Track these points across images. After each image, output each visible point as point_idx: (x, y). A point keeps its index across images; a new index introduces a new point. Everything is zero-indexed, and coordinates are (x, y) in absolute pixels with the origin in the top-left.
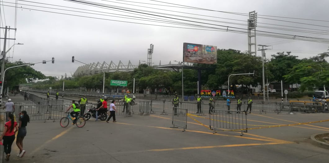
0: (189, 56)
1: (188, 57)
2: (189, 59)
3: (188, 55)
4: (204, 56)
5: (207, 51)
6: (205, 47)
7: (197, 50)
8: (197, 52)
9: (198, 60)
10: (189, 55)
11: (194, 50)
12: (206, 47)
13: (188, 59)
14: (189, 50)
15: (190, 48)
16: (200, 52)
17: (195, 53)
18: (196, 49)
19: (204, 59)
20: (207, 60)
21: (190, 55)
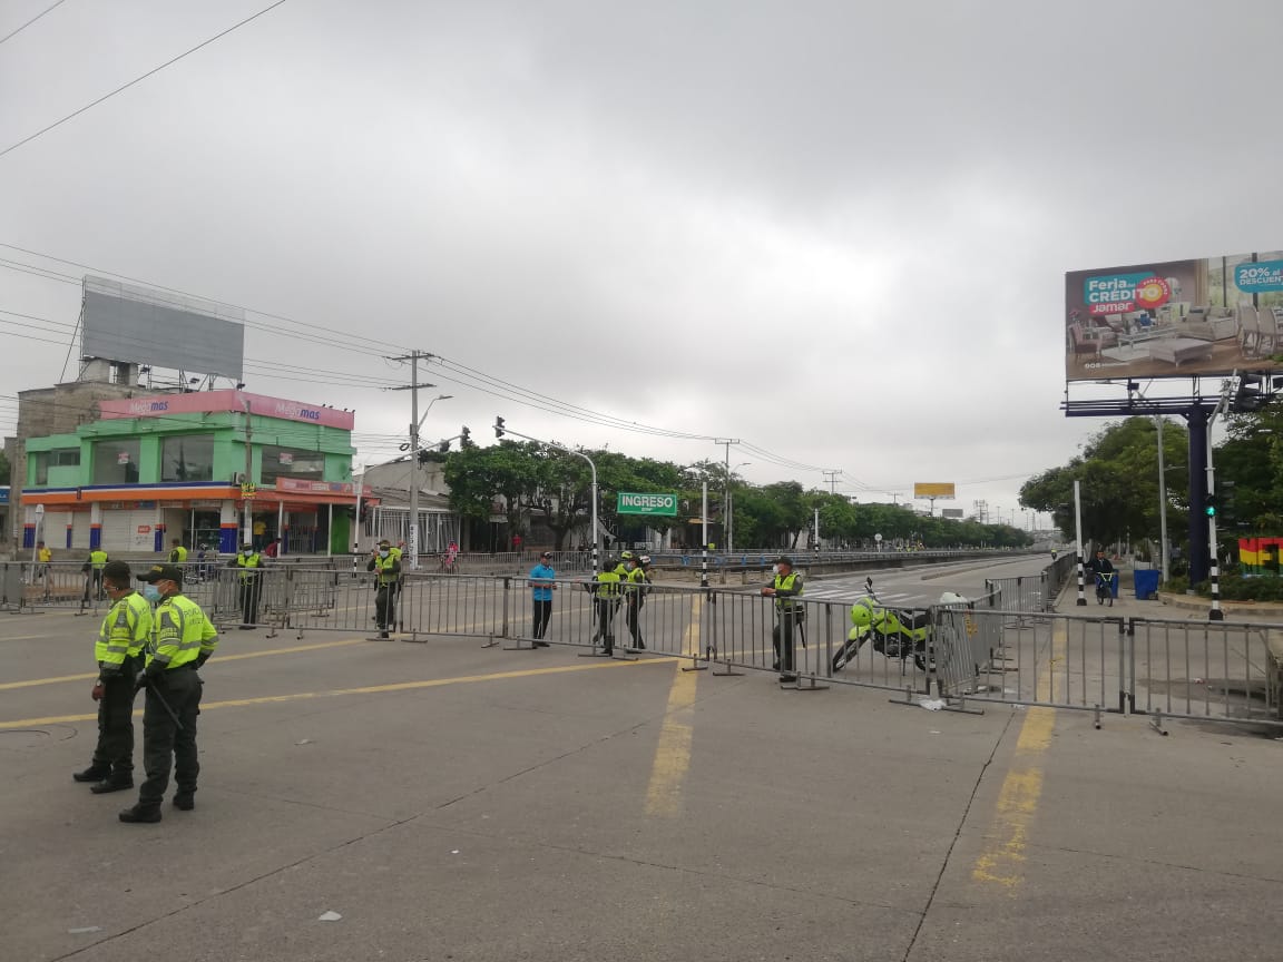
0: (1099, 343)
1: (1092, 349)
2: (1102, 360)
3: (1092, 341)
4: (1225, 328)
5: (1245, 288)
6: (1231, 273)
7: (1164, 299)
8: (1159, 312)
9: (1172, 359)
10: (1096, 336)
11: (1138, 304)
12: (1238, 269)
13: (1090, 362)
14: (1099, 309)
15: (1108, 297)
16: (1187, 306)
17: (1144, 322)
18: (1151, 292)
19: (1218, 348)
20: (1246, 349)
21: (1111, 334)
